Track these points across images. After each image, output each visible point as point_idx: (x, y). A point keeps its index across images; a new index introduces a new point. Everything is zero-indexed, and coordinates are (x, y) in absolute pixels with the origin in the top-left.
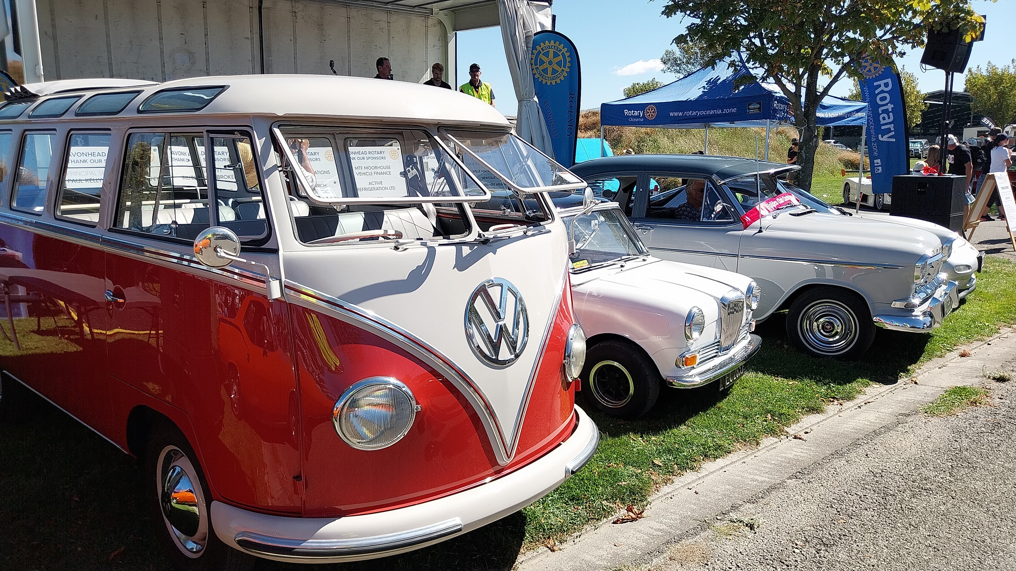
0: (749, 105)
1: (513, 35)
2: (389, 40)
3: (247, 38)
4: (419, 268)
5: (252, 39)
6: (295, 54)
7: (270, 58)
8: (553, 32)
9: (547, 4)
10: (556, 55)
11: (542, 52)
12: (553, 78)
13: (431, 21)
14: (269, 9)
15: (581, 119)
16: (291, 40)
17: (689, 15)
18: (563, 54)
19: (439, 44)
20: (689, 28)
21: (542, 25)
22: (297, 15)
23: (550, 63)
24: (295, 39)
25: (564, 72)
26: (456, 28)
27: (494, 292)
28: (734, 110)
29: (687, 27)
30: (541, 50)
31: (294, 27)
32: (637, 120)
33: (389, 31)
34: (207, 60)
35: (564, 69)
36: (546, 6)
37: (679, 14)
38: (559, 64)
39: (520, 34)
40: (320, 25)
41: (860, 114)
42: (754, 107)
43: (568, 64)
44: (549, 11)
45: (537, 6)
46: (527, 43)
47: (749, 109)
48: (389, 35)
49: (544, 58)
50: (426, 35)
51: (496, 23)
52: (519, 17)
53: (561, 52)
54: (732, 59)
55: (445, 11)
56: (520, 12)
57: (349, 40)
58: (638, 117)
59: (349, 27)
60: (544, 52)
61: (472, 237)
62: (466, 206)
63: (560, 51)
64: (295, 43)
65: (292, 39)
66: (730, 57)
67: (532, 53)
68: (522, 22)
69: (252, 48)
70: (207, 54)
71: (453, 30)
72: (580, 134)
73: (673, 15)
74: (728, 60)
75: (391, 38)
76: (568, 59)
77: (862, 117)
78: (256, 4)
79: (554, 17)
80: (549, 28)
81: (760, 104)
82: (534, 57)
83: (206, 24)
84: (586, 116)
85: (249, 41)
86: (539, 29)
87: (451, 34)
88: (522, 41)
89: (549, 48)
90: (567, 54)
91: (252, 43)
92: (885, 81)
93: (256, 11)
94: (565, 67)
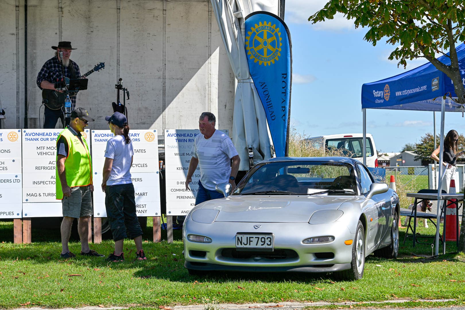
0: (433, 82)
2: (164, 28)
3: (13, 34)
5: (17, 34)
7: (35, 51)
10: (270, 36)
11: (256, 33)
12: (268, 59)
14: (35, 6)
16: (56, 33)
18: (276, 34)
22: (64, 10)
23: (265, 44)
25: (277, 52)
30: (255, 31)
32: (380, 101)
33: (164, 19)
35: (278, 49)
38: (273, 44)
40: (88, 19)
43: (281, 44)
47: (433, 85)
48: (164, 22)
49: (259, 39)
53: (274, 33)
57: (118, 30)
59: (118, 18)
60: (259, 32)
63: (273, 31)
65: (58, 32)
69: (17, 42)
75: (167, 25)
76: (280, 39)
78: (22, 3)
81: (438, 79)
82: (248, 38)
85: (14, 37)
89: (263, 29)
90: (279, 34)
91: (18, 39)
93: (22, 10)
94: (278, 47)
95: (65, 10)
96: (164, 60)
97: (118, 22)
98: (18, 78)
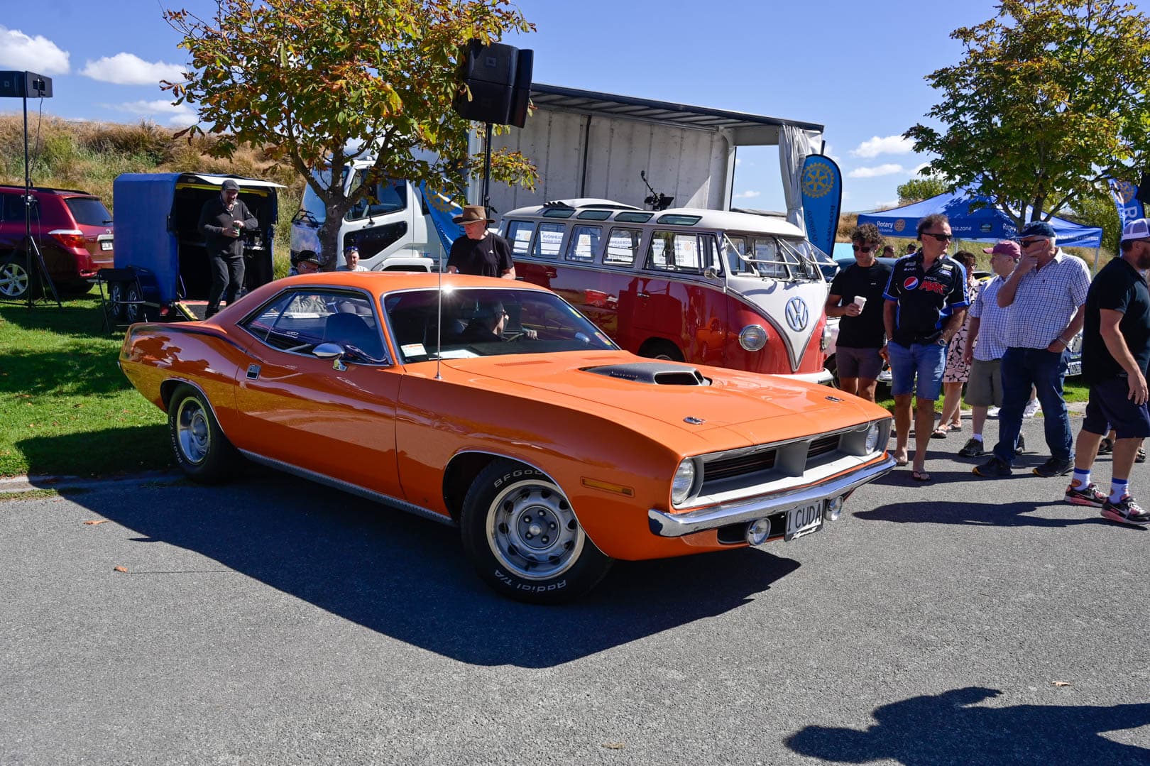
0: (982, 225)
1: (789, 158)
3: (577, 149)
4: (772, 287)
5: (580, 150)
6: (609, 162)
7: (590, 165)
8: (821, 155)
9: (818, 132)
10: (822, 174)
12: (818, 193)
13: (716, 137)
14: (594, 126)
15: (841, 222)
16: (607, 151)
17: (935, 152)
18: (828, 174)
19: (720, 156)
20: (933, 163)
21: (813, 150)
23: (817, 180)
24: (611, 150)
25: (827, 189)
26: (737, 144)
27: (797, 302)
28: (970, 229)
29: (932, 162)
30: (810, 170)
31: (611, 140)
32: (887, 231)
33: (681, 145)
34: (547, 165)
36: (818, 134)
37: (926, 151)
38: (824, 181)
39: (794, 157)
40: (630, 139)
41: (1092, 238)
42: (986, 227)
43: (832, 182)
44: (820, 138)
45: (811, 133)
46: (799, 163)
47: (982, 228)
48: (681, 148)
49: (812, 176)
50: (711, 147)
51: (776, 143)
52: (795, 143)
54: (969, 187)
55: (729, 129)
56: (796, 139)
57: (650, 150)
58: (888, 228)
59: (651, 141)
60: (812, 171)
61: (790, 280)
62: (788, 266)
63: (826, 171)
64: (610, 154)
66: (969, 185)
67: (803, 172)
68: (797, 147)
70: (548, 160)
71: (734, 145)
72: (838, 238)
73: (921, 151)
74: (966, 188)
75: (682, 150)
76: (832, 179)
77: (1095, 241)
79: (824, 143)
80: (819, 153)
81: (991, 224)
82: (804, 174)
83: (549, 138)
84: (848, 219)
85: (577, 152)
86: (811, 153)
87: (731, 148)
88: (796, 162)
89: (817, 169)
90: (832, 174)
91: (579, 154)
92: (1133, 208)
93: (585, 128)
94: (828, 184)
95: (615, 131)
96: (678, 179)
97: (650, 145)
98: (577, 187)
